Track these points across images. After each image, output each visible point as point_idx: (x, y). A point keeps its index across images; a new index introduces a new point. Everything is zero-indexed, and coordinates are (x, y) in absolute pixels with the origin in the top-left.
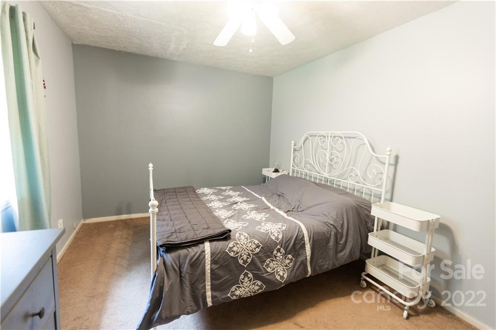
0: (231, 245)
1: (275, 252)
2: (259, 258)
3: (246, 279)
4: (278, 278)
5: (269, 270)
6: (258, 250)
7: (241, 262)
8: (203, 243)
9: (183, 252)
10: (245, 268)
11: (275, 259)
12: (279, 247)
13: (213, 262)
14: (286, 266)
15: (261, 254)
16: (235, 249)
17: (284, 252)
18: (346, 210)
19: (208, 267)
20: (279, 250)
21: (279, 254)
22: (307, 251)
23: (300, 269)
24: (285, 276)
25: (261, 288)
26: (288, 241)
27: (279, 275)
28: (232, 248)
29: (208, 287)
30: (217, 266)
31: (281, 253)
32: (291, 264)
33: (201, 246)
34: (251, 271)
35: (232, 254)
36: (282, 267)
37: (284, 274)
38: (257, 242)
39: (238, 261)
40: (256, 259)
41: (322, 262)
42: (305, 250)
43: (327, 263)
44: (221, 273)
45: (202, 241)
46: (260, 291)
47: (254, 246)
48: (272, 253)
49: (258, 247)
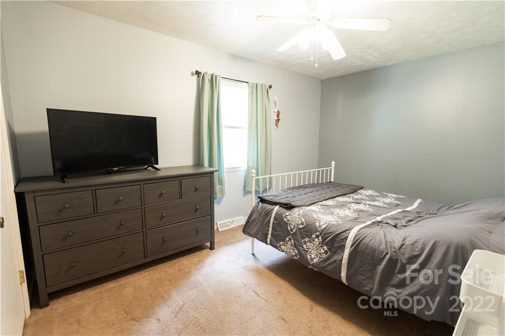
0: (287, 214)
1: (314, 236)
2: (301, 233)
3: (290, 242)
4: (309, 257)
5: (305, 246)
6: (301, 226)
7: (289, 228)
8: (276, 205)
9: (265, 205)
10: (291, 235)
11: (312, 241)
12: (318, 233)
13: (275, 219)
14: (320, 254)
15: (302, 231)
16: (288, 217)
17: (321, 240)
18: (435, 243)
19: (272, 220)
20: (317, 237)
21: (316, 240)
22: (345, 254)
23: (332, 266)
24: (315, 261)
25: (296, 255)
26: (328, 234)
27: (310, 256)
28: (287, 215)
29: (270, 232)
30: (276, 222)
31: (319, 240)
32: (324, 256)
33: (274, 206)
34: (294, 239)
35: (285, 220)
36: (315, 252)
37: (315, 258)
38: (303, 220)
39: (287, 227)
40: (298, 232)
41: (364, 280)
42: (344, 252)
43: (370, 286)
44: (277, 228)
45: (275, 204)
46: (295, 258)
47: (300, 222)
48: (311, 235)
49: (302, 224)
